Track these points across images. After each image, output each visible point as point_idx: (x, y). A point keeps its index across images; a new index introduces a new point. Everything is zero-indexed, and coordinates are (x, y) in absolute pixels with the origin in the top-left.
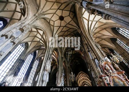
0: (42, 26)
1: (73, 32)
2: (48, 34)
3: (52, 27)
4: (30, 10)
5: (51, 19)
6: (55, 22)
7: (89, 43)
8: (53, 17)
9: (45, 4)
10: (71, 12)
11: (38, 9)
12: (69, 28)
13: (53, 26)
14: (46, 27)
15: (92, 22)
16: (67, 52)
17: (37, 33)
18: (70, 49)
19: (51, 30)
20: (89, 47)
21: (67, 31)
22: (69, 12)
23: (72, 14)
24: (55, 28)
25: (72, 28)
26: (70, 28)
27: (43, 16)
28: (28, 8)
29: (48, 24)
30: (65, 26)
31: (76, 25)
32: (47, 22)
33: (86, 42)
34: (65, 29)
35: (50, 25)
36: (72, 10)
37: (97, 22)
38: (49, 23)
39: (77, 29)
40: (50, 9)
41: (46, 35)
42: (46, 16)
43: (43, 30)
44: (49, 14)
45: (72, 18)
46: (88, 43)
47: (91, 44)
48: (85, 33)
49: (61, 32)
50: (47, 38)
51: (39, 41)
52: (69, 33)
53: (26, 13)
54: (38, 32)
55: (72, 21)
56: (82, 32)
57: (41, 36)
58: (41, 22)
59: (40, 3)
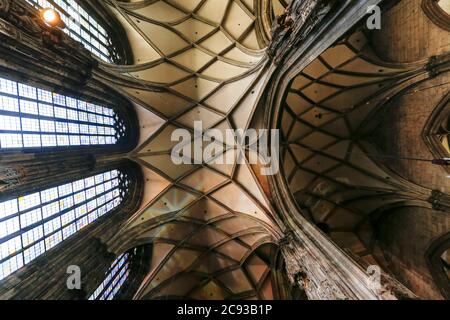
12: (334, 91)
21: (319, 104)
34: (313, 93)
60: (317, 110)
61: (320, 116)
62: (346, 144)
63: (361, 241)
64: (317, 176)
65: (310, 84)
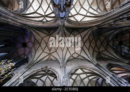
0: (74, 66)
1: (94, 37)
2: (84, 65)
3: (80, 57)
4: (55, 69)
5: (72, 54)
6: (76, 52)
7: (114, 17)
8: (70, 52)
9: (58, 54)
10: (73, 33)
11: (58, 62)
12: (88, 40)
13: (79, 55)
14: (77, 63)
15: (88, 12)
16: (123, 53)
17: (78, 77)
18: (119, 47)
19: (82, 59)
20: (121, 17)
21: (90, 43)
22: (71, 34)
23: (75, 32)
24: (81, 55)
25: (89, 37)
26: (89, 38)
27: (65, 60)
28: (53, 69)
29: (75, 60)
30: (84, 43)
31: (87, 31)
32: (72, 59)
33: (112, 21)
34: (87, 45)
35: (76, 58)
36: (71, 31)
37: (91, 7)
38: (74, 58)
39: (91, 31)
40: (63, 51)
41: (84, 68)
42: (67, 58)
43: (77, 68)
44: (66, 54)
45: (78, 33)
46: (113, 19)
47: (116, 15)
48: (98, 21)
49: (89, 50)
50: (88, 69)
51: (90, 80)
52: (94, 41)
53: (55, 73)
54: (78, 75)
55: (81, 34)
56: (96, 26)
57: (84, 73)
58: (69, 65)
59: (55, 58)
60: (92, 44)
61: (93, 43)
62: (101, 36)
64: (108, 44)
65: (85, 45)
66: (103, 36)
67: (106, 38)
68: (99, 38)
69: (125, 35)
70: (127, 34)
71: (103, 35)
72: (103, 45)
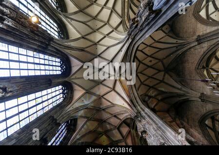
60: (150, 59)
61: (151, 61)
62: (163, 73)
63: (170, 116)
64: (150, 87)
65: (146, 47)
66: (164, 76)
67: (162, 81)
68: (160, 71)
69: (168, 115)
70: (170, 118)
71: (167, 76)
72: (147, 79)
